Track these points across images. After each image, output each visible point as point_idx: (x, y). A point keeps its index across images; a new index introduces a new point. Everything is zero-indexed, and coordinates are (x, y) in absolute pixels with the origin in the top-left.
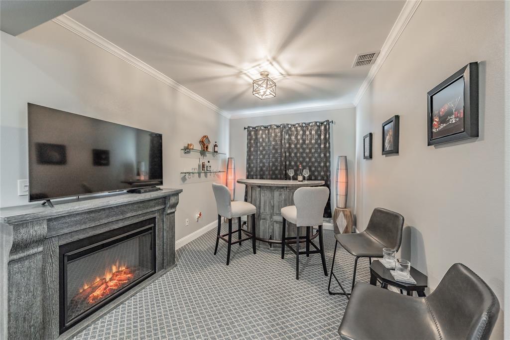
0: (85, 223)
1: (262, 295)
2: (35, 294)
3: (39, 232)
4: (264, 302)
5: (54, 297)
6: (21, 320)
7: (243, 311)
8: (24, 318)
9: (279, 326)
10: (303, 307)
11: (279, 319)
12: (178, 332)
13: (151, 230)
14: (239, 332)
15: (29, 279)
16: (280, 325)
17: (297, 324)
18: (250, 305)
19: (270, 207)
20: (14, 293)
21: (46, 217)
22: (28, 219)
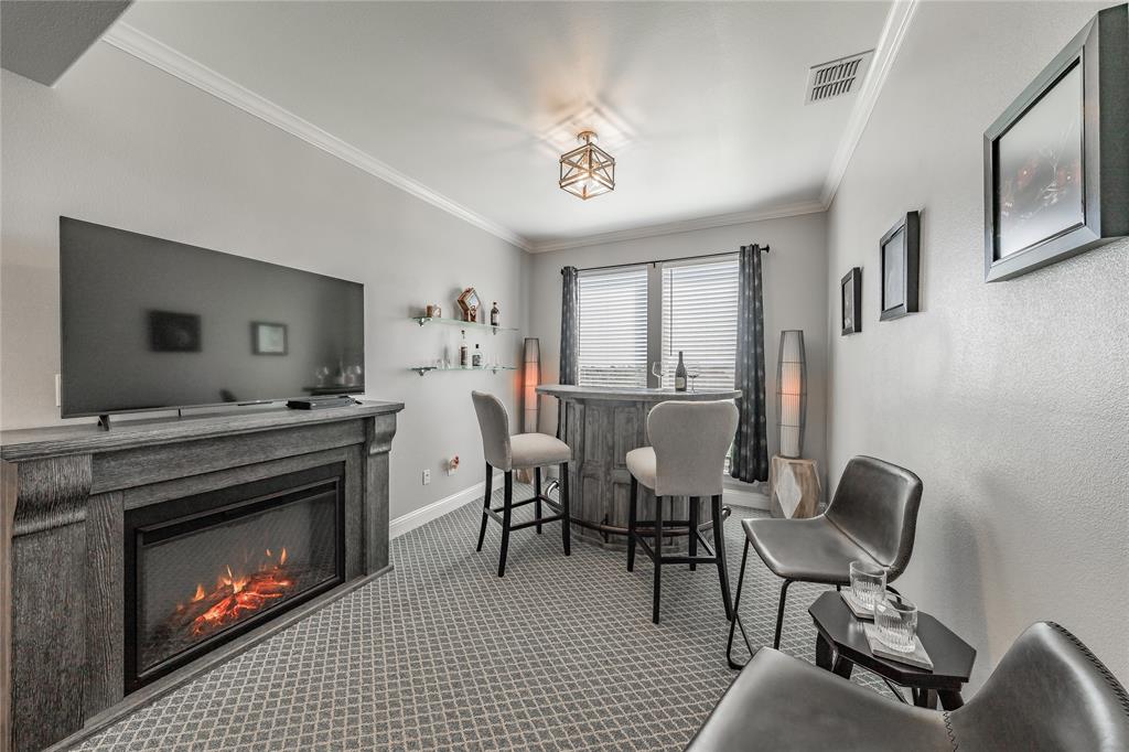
0: (179, 466)
1: (561, 654)
2: (70, 606)
3: (73, 480)
4: (562, 670)
5: (113, 615)
6: (39, 656)
7: (509, 687)
8: (47, 654)
9: (587, 734)
10: (655, 693)
11: (590, 715)
12: (357, 718)
13: (334, 488)
14: (490, 735)
15: (56, 576)
16: (589, 730)
17: (631, 732)
18: (528, 675)
19: (605, 449)
20: (25, 602)
21: (91, 448)
22: (47, 452)
